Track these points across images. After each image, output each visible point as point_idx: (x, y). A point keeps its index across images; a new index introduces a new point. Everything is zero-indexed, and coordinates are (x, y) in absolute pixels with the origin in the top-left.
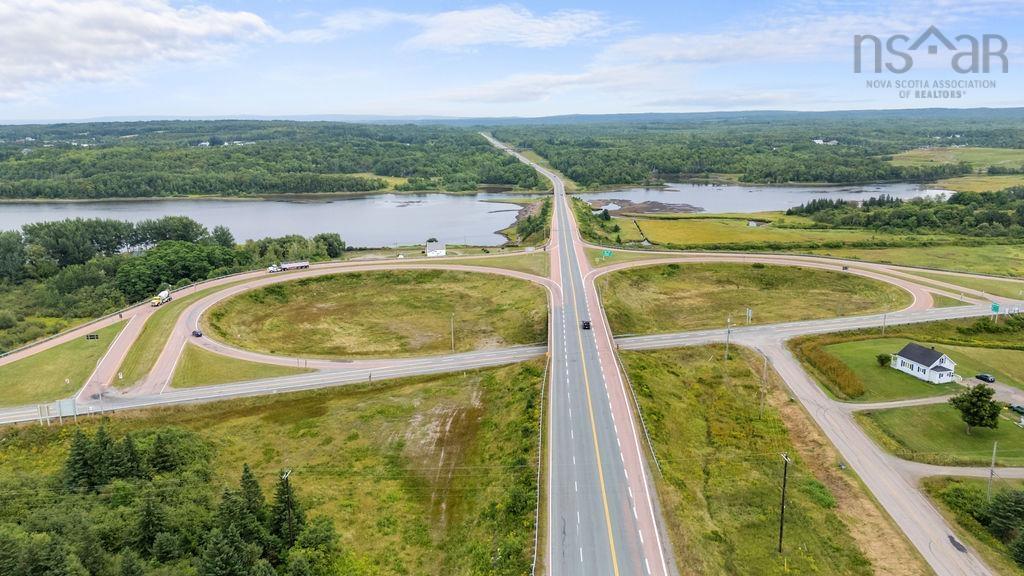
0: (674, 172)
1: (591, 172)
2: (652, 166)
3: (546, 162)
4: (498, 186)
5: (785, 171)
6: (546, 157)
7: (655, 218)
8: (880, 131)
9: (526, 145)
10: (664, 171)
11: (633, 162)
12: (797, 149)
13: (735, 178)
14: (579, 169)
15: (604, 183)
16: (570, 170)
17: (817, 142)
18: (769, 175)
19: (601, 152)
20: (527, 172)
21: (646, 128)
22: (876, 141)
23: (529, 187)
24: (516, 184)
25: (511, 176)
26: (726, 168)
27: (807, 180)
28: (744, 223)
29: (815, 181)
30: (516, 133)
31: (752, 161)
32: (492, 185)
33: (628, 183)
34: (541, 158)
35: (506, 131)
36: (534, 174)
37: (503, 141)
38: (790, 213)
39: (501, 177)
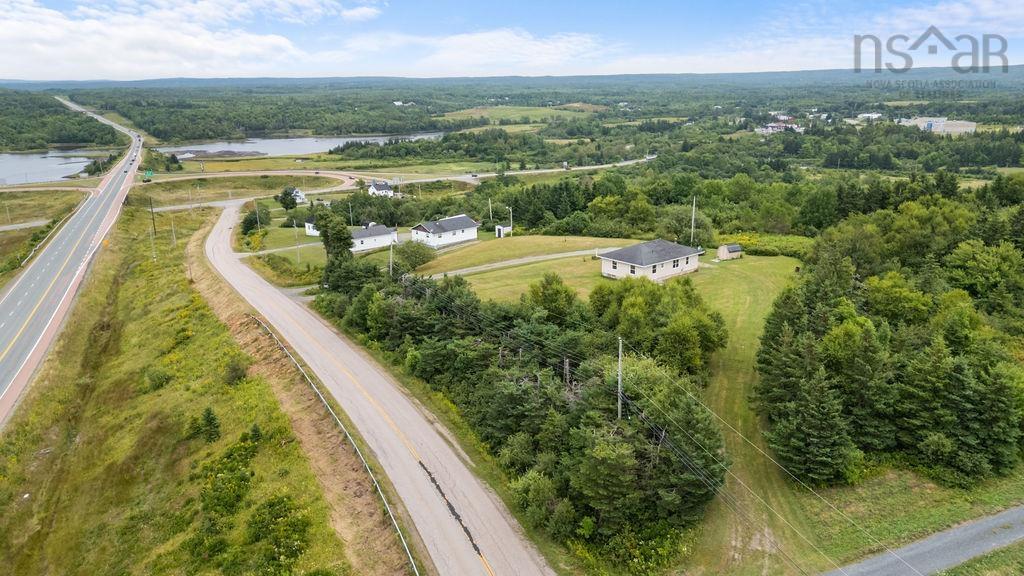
0: (260, 129)
1: (174, 129)
2: (239, 124)
3: (130, 122)
4: (71, 144)
5: (351, 125)
6: (130, 118)
7: (222, 161)
8: (451, 95)
9: (108, 107)
10: (251, 128)
11: (219, 120)
12: (373, 109)
13: (310, 132)
14: (161, 127)
15: (187, 138)
16: (152, 128)
17: (397, 103)
18: (337, 128)
19: (188, 112)
20: (103, 130)
21: (251, 92)
22: (445, 103)
23: (106, 143)
24: (93, 141)
25: (87, 135)
26: (306, 124)
27: (366, 132)
28: (291, 160)
29: (372, 132)
30: (99, 95)
31: (330, 119)
32: (65, 145)
33: (211, 138)
34: (124, 119)
35: (88, 94)
36: (112, 131)
37: (82, 104)
38: (331, 152)
39: (75, 136)
